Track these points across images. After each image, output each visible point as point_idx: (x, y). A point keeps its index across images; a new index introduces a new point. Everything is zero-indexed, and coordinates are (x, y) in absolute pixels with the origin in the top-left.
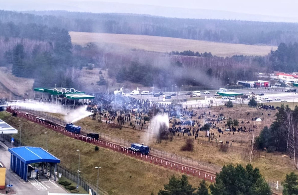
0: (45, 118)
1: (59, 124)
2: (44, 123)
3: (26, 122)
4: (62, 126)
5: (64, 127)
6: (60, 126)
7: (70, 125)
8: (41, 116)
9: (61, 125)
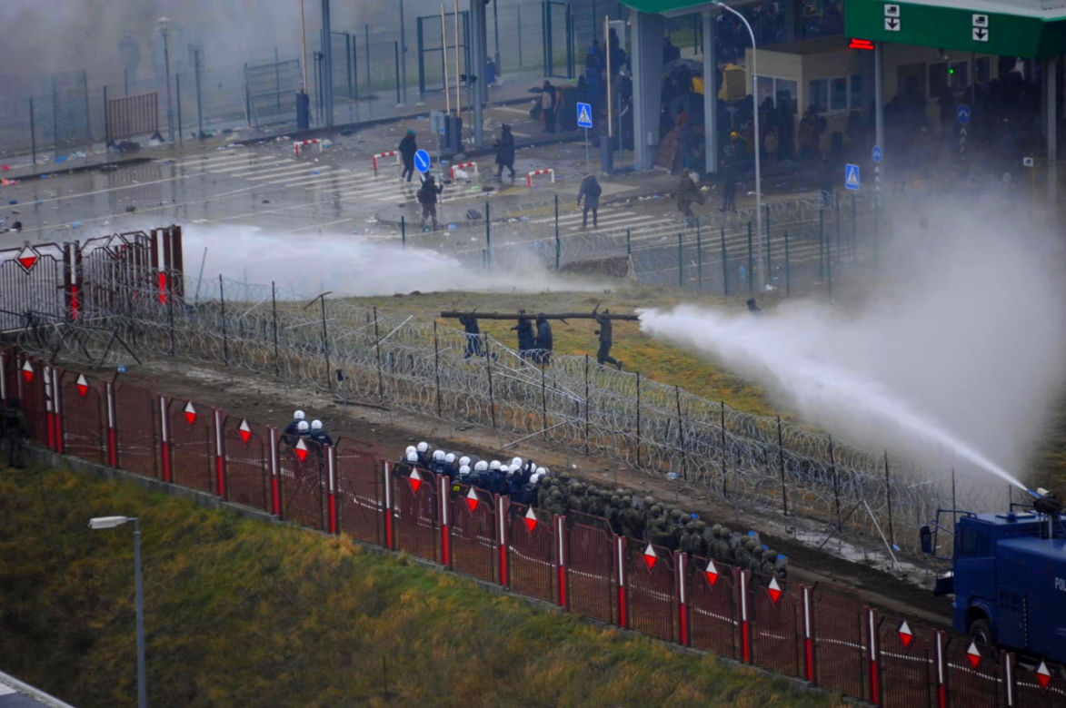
0: (549, 443)
1: (809, 539)
2: (540, 542)
3: (222, 548)
4: (864, 569)
5: (920, 576)
6: (842, 566)
7: (1034, 531)
8: (471, 423)
9: (851, 554)
